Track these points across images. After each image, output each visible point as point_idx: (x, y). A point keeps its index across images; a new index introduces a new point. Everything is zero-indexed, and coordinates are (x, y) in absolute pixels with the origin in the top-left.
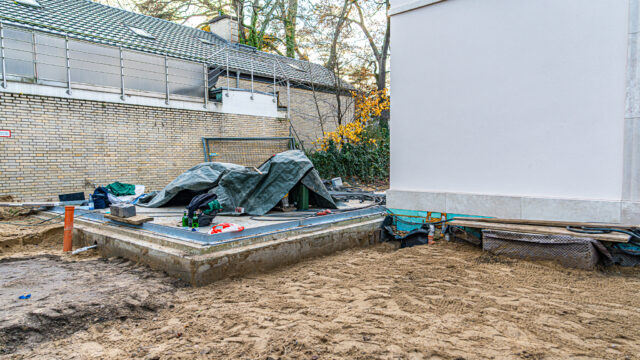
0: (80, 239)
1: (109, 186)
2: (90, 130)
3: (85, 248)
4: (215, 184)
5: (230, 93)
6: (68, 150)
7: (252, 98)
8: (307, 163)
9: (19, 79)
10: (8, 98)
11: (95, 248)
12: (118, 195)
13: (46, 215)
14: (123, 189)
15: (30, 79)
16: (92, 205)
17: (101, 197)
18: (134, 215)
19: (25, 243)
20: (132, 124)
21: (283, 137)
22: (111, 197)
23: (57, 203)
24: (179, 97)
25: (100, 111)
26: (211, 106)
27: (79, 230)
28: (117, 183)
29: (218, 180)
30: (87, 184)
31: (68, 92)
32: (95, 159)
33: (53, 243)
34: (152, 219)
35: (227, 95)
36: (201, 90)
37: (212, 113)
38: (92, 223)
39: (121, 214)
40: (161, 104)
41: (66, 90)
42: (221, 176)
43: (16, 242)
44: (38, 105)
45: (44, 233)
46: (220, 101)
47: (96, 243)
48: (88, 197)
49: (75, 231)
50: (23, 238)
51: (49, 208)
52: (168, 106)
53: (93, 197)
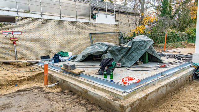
0: (51, 79)
1: (59, 53)
2: (50, 31)
3: (54, 85)
4: (106, 52)
5: (99, 15)
6: (43, 39)
7: (106, 17)
8: (150, 41)
9: (23, 11)
10: (20, 19)
11: (58, 84)
12: (63, 57)
13: (36, 66)
14: (64, 54)
15: (27, 11)
16: (53, 61)
17: (57, 58)
18: (75, 69)
19: (28, 80)
20: (65, 28)
21: (117, 32)
22: (60, 57)
23: (40, 60)
24: (81, 17)
25: (53, 23)
26: (92, 21)
27: (50, 74)
28: (62, 52)
29: (107, 50)
30: (50, 52)
31: (41, 16)
32: (52, 42)
33: (40, 80)
34: (84, 71)
35: (98, 16)
36: (88, 14)
37: (92, 23)
38: (55, 71)
39: (69, 68)
40: (74, 20)
41: (41, 15)
42: (108, 48)
43: (24, 80)
44: (31, 22)
45: (36, 75)
46: (95, 18)
47: (58, 81)
48: (51, 58)
49: (48, 75)
50: (27, 78)
51: (37, 63)
52: (77, 21)
53: (54, 58)
